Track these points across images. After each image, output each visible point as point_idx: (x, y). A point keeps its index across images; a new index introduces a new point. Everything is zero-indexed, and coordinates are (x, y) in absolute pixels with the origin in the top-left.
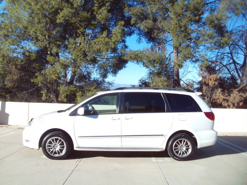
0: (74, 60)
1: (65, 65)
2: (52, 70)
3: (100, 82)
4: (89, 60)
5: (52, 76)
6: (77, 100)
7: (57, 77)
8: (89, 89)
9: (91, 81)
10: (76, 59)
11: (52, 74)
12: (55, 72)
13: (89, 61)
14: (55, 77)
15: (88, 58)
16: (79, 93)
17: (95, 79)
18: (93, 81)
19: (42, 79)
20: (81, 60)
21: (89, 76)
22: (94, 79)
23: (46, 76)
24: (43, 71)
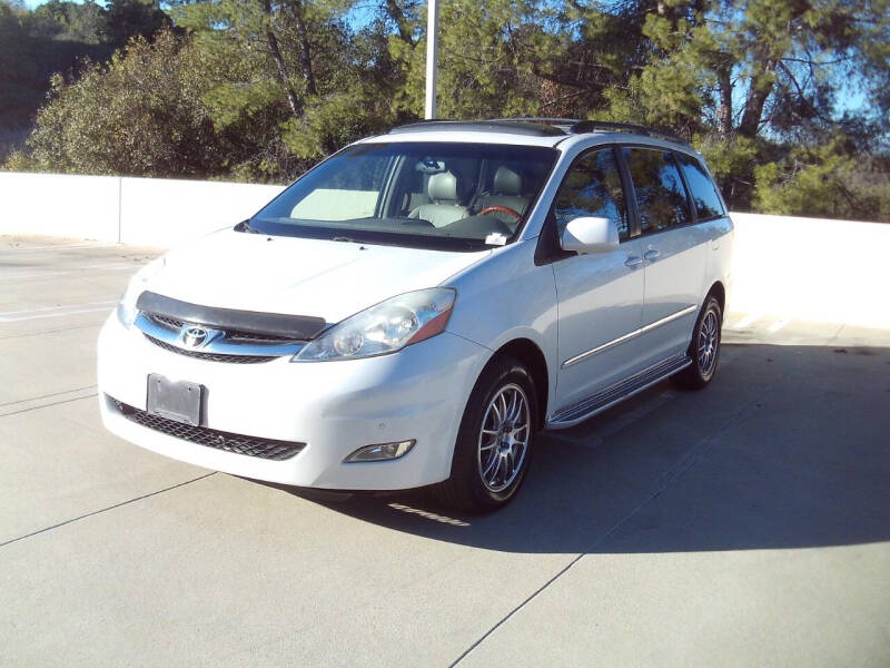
0: (752, 29)
1: (717, 52)
2: (665, 76)
3: (871, 127)
4: (812, 24)
5: (663, 97)
6: (759, 199)
7: (682, 101)
8: (808, 153)
9: (831, 122)
10: (762, 23)
11: (662, 89)
12: (675, 83)
13: (816, 30)
14: (676, 101)
15: (809, 18)
16: (767, 167)
17: (851, 116)
18: (841, 122)
19: (626, 111)
20: (780, 27)
21: (824, 102)
22: (846, 115)
23: (643, 101)
24: (633, 80)
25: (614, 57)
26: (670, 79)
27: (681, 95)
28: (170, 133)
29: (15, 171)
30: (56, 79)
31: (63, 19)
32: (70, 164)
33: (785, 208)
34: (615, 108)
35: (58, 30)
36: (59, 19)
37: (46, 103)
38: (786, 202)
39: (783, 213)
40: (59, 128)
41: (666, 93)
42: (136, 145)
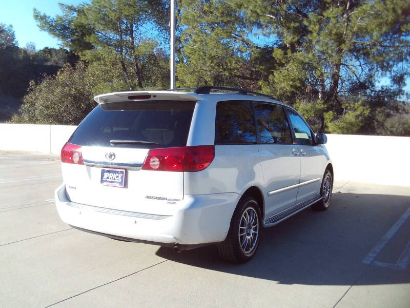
2: (283, 74)
8: (350, 106)
12: (288, 77)
14: (288, 85)
16: (329, 113)
17: (385, 88)
18: (380, 91)
23: (275, 85)
24: (271, 77)
25: (264, 67)
26: (285, 76)
27: (291, 83)
28: (81, 105)
29: (15, 123)
30: (32, 83)
31: (49, 56)
32: (38, 120)
33: (339, 131)
34: (263, 89)
35: (47, 60)
36: (48, 55)
37: (28, 93)
38: (339, 128)
39: (338, 133)
40: (33, 104)
41: (284, 82)
42: (65, 111)
